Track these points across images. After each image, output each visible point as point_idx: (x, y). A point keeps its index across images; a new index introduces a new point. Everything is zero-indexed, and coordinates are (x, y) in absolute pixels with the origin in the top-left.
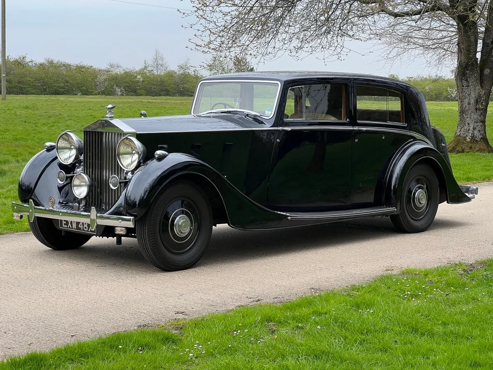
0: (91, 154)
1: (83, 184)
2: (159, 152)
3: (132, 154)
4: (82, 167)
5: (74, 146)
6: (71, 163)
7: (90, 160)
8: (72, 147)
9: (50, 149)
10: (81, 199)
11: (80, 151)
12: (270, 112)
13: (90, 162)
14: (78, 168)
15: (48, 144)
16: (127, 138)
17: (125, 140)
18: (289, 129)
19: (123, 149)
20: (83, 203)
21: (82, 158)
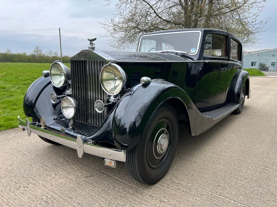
0: (77, 79)
1: (70, 106)
2: (145, 79)
3: (114, 80)
4: (71, 89)
5: (63, 73)
6: (62, 87)
7: (76, 84)
8: (62, 74)
9: (47, 75)
10: (69, 119)
11: (67, 77)
12: (195, 51)
13: (76, 86)
14: (68, 90)
15: (45, 72)
16: (110, 65)
17: (109, 67)
18: (207, 61)
19: (105, 75)
20: (72, 122)
21: (70, 82)
